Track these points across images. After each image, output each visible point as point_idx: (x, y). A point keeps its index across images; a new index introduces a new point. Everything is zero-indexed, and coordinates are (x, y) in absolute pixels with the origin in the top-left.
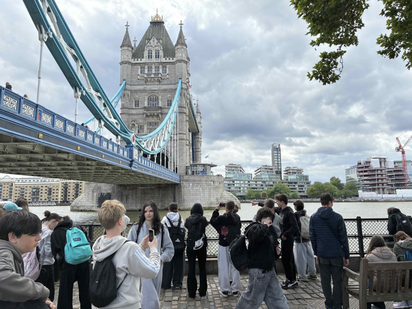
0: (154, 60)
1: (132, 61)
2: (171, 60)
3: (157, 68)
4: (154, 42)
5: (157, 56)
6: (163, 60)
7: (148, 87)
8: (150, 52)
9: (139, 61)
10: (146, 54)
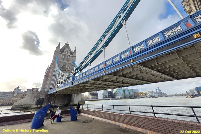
0: (66, 54)
1: (60, 52)
2: (72, 56)
3: (67, 57)
4: (67, 49)
5: (68, 53)
6: (70, 55)
7: (64, 61)
8: (66, 52)
9: (62, 53)
10: (64, 51)
